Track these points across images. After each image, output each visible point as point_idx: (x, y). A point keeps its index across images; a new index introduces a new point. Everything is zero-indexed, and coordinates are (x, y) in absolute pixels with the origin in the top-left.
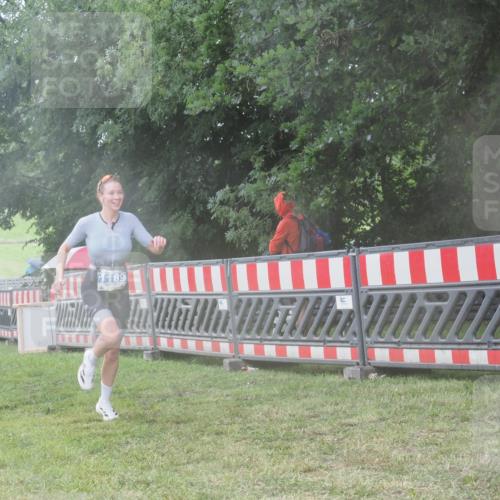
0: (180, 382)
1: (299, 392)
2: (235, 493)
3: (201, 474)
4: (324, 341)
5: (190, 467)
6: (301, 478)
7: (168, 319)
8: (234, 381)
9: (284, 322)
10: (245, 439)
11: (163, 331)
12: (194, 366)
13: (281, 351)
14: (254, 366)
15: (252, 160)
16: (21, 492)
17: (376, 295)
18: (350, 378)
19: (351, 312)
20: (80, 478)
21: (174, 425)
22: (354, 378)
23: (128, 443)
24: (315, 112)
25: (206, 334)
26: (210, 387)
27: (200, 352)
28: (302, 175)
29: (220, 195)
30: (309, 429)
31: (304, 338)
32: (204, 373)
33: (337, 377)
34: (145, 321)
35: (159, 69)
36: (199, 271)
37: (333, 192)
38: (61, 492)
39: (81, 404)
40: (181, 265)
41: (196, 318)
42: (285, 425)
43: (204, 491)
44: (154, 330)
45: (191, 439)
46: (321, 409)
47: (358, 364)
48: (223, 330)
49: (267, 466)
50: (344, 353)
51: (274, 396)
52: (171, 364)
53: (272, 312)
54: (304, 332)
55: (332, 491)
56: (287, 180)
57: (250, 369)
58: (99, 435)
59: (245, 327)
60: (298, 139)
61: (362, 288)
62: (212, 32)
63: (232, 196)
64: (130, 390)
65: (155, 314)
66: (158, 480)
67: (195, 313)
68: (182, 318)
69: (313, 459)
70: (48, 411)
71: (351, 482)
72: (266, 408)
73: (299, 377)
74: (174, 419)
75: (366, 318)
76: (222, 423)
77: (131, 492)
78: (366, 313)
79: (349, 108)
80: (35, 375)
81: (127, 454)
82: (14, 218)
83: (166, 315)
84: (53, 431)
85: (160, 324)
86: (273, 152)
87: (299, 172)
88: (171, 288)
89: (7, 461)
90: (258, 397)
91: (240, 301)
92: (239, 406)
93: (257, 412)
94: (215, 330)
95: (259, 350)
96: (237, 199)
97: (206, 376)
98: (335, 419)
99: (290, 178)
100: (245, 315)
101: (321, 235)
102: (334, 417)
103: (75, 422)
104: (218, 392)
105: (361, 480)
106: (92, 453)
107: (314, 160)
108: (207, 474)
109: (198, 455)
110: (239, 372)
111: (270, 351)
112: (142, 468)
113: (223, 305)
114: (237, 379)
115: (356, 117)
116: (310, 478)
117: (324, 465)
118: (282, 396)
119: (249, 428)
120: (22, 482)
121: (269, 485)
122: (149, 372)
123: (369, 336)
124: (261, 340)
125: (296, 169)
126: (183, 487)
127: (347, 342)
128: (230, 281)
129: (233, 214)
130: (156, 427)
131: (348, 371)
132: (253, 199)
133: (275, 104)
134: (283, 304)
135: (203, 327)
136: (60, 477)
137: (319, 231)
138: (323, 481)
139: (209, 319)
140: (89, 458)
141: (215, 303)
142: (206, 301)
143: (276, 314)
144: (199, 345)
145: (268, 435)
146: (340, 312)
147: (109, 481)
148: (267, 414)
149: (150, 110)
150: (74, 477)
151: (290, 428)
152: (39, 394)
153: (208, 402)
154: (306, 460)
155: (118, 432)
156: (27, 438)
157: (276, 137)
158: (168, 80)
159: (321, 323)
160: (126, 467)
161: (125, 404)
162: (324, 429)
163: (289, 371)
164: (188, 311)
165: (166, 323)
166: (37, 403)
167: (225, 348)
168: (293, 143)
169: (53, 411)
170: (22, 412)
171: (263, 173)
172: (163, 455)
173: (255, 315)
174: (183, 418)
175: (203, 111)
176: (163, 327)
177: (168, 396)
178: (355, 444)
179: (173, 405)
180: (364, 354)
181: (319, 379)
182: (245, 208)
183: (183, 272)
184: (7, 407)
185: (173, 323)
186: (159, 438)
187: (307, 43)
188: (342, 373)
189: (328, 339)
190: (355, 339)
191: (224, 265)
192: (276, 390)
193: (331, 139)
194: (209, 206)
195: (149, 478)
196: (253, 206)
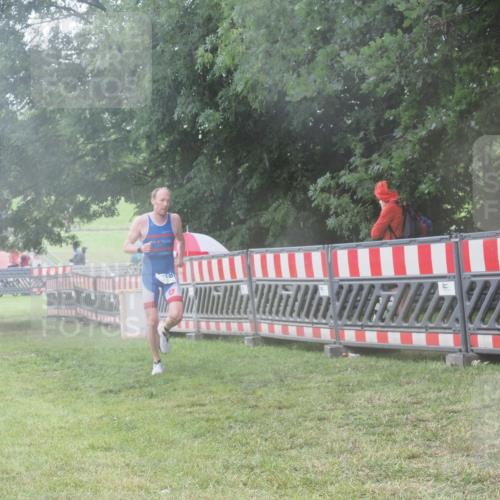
0: (281, 367)
1: (401, 378)
2: (339, 478)
3: (305, 460)
4: (426, 328)
5: (294, 453)
6: (405, 464)
7: (268, 305)
8: (335, 367)
9: (385, 308)
10: (347, 425)
11: (264, 317)
12: (294, 352)
13: (382, 337)
14: (356, 352)
15: (352, 146)
16: (128, 475)
17: (480, 281)
18: (452, 365)
19: (454, 299)
20: (186, 462)
21: (277, 411)
22: (456, 365)
23: (231, 427)
24: (418, 99)
25: (307, 320)
26: (311, 372)
27: (301, 338)
28: (406, 163)
29: (321, 182)
30: (412, 416)
31: (405, 325)
32: (305, 359)
33: (439, 363)
34: (246, 307)
35: (260, 56)
36: (300, 257)
37: (438, 180)
38: (167, 475)
39: (184, 388)
40: (282, 251)
41: (297, 304)
42: (387, 411)
43: (308, 475)
44: (254, 317)
45: (293, 425)
46: (424, 396)
47: (460, 351)
48: (324, 317)
49: (370, 452)
50: (446, 340)
51: (377, 381)
52: (272, 349)
53: (373, 298)
54: (406, 318)
55: (437, 477)
56: (391, 168)
57: (351, 355)
58: (202, 419)
59: (346, 313)
60: (402, 127)
61: (465, 274)
62: (313, 18)
63: (333, 183)
64: (231, 375)
65: (256, 300)
66: (262, 465)
67: (296, 300)
68: (282, 304)
69: (417, 445)
70: (152, 396)
71: (457, 469)
72: (368, 394)
73: (400, 363)
74: (276, 404)
75: (469, 305)
76: (324, 408)
77: (235, 476)
78: (469, 299)
79: (452, 93)
80: (139, 360)
81: (230, 439)
82: (117, 206)
83: (267, 301)
84: (157, 415)
85: (261, 309)
86: (374, 138)
87: (403, 160)
88: (272, 274)
89: (113, 444)
90: (359, 383)
91: (341, 287)
92: (340, 392)
93: (360, 398)
94: (315, 316)
95: (360, 336)
96: (338, 185)
97: (307, 362)
98: (439, 406)
99: (393, 166)
100: (346, 301)
101: (424, 222)
102: (438, 403)
103: (178, 406)
104: (319, 378)
105: (467, 467)
106: (196, 437)
107: (417, 147)
108: (310, 459)
109: (301, 441)
110: (340, 358)
111: (371, 338)
112: (246, 453)
113: (324, 291)
114: (338, 365)
115: (458, 103)
116: (415, 464)
117: (428, 452)
118: (385, 382)
119: (351, 414)
120: (128, 465)
121: (373, 471)
122: (250, 358)
123: (471, 322)
124: (362, 326)
125: (400, 157)
126: (287, 472)
127: (450, 329)
128: (331, 267)
129: (334, 201)
130: (258, 412)
131: (450, 358)
132: (354, 186)
133: (378, 90)
134: (384, 290)
135: (303, 314)
136: (165, 460)
137: (423, 218)
138: (428, 467)
139: (310, 305)
140: (194, 442)
141: (316, 289)
142: (307, 287)
143: (377, 301)
144: (300, 331)
145: (370, 422)
146: (442, 299)
147: (213, 464)
148: (370, 400)
149: (251, 97)
150: (179, 461)
151: (393, 414)
152: (143, 379)
153: (310, 388)
154: (410, 447)
155: (221, 416)
156: (131, 422)
157: (377, 124)
158: (267, 67)
159: (423, 310)
160: (230, 451)
161: (228, 389)
162: (428, 415)
163: (390, 357)
164: (288, 296)
165: (267, 309)
166: (141, 387)
167: (326, 334)
168: (396, 130)
169: (156, 396)
170: (127, 397)
171: (364, 160)
172: (266, 440)
173: (356, 301)
174: (285, 404)
175: (305, 98)
176: (264, 313)
177: (271, 382)
178: (460, 431)
179: (275, 390)
180: (466, 340)
181: (421, 365)
182: (346, 195)
183: (284, 258)
184: (111, 391)
185: (274, 310)
186: (262, 423)
187: (414, 30)
188: (444, 359)
189: (431, 325)
190: (458, 326)
191: (325, 252)
192: (378, 377)
193: (434, 125)
194: (310, 193)
195: (253, 463)
196: (354, 193)
